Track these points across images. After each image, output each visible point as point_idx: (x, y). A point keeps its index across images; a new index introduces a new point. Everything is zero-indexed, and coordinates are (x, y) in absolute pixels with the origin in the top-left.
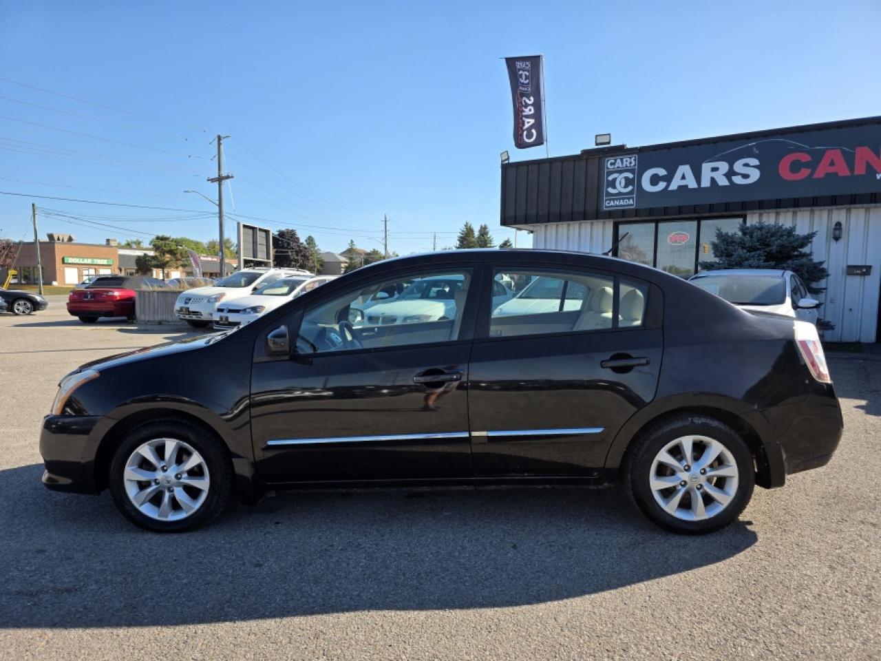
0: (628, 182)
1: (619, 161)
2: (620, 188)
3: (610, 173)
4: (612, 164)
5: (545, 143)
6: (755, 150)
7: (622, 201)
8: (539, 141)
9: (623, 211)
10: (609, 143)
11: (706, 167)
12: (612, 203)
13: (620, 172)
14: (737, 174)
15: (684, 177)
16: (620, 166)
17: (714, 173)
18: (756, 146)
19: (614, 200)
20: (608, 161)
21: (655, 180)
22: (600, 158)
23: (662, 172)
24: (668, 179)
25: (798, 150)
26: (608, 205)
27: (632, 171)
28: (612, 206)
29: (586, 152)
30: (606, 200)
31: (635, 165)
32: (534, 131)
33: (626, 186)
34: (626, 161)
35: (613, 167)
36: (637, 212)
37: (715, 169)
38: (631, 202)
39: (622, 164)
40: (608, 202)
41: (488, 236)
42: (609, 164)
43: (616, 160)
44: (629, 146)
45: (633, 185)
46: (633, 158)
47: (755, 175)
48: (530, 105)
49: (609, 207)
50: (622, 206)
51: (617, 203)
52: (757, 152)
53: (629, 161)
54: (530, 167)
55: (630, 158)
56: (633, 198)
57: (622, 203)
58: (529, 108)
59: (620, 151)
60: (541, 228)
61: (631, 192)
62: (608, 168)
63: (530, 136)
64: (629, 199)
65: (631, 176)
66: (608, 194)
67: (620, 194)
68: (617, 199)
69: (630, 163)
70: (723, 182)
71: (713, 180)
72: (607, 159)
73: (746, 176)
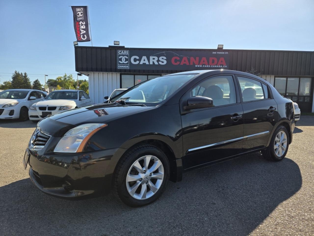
0: (126, 60)
1: (122, 52)
2: (123, 61)
3: (120, 56)
4: (120, 52)
5: (91, 41)
6: (165, 54)
7: (124, 66)
8: (88, 40)
9: (125, 70)
10: (119, 45)
11: (151, 58)
12: (121, 67)
13: (123, 56)
14: (160, 61)
15: (144, 60)
16: (123, 53)
17: (153, 60)
18: (165, 53)
19: (121, 65)
20: (119, 51)
21: (135, 60)
22: (116, 50)
23: (137, 58)
24: (140, 60)
25: (176, 56)
26: (119, 67)
27: (127, 56)
28: (121, 68)
29: (110, 47)
30: (119, 65)
31: (128, 54)
32: (85, 36)
33: (126, 61)
34: (125, 52)
35: (120, 53)
36: (130, 71)
37: (154, 59)
38: (128, 67)
39: (124, 53)
40: (119, 66)
41: (27, 77)
42: (119, 52)
43: (121, 51)
44: (125, 47)
45: (128, 61)
46: (127, 52)
47: (165, 62)
48: (84, 25)
49: (120, 68)
50: (124, 68)
51: (123, 67)
52: (166, 55)
53: (126, 52)
54: (87, 49)
55: (127, 51)
56: (128, 66)
57: (124, 67)
58: (83, 26)
59: (123, 48)
60: (92, 74)
61: (128, 63)
62: (119, 54)
63: (84, 37)
64: (127, 66)
65: (127, 58)
66: (119, 63)
67: (123, 63)
68: (123, 65)
69: (127, 53)
70: (156, 63)
71: (153, 62)
72: (118, 50)
73: (163, 62)
